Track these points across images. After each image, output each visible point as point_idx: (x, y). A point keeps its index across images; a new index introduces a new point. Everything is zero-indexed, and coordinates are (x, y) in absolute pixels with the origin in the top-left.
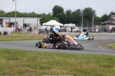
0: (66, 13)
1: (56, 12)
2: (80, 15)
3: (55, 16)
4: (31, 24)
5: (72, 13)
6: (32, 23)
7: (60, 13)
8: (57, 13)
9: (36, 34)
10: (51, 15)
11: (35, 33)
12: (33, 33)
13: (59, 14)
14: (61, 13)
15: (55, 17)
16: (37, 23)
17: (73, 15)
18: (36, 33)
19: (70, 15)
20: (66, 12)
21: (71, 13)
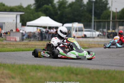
0: (58, 5)
1: (41, 3)
2: (82, 8)
3: (39, 9)
4: (4, 23)
5: (68, 4)
6: (8, 23)
7: (48, 5)
8: (43, 5)
9: (16, 41)
10: (32, 7)
11: (14, 40)
12: (12, 40)
13: (45, 6)
14: (50, 5)
15: (40, 11)
16: (15, 21)
17: (70, 8)
18: (16, 39)
19: (64, 8)
20: (58, 2)
21: (67, 6)
